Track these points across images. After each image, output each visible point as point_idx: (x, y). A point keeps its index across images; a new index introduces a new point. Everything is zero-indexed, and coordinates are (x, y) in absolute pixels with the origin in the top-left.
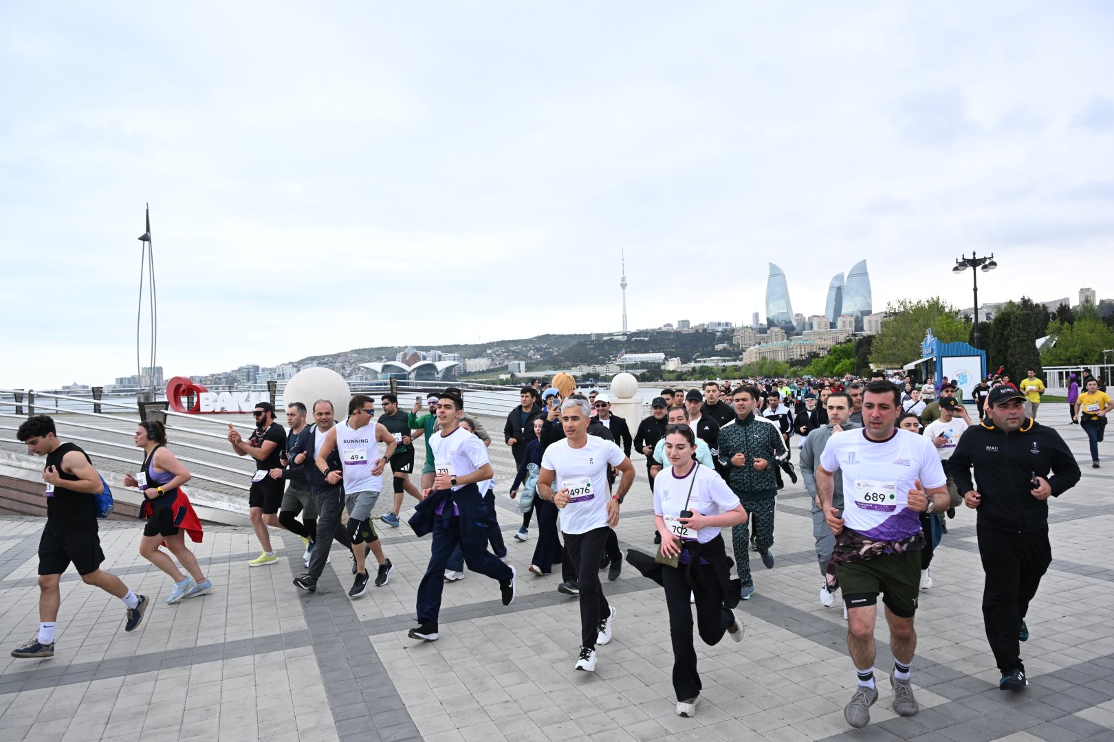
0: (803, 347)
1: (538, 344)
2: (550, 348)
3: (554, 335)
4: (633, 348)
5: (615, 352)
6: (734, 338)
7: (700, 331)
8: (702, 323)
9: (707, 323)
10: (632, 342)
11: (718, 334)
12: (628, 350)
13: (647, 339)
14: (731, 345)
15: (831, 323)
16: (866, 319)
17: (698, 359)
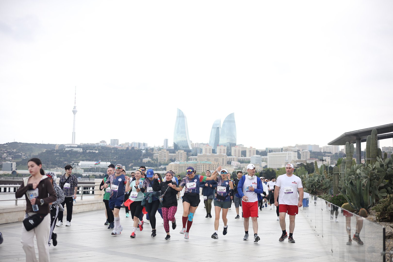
0: (205, 165)
1: (9, 149)
2: (18, 153)
3: (20, 143)
4: (88, 158)
5: (75, 159)
6: (154, 155)
7: (130, 148)
8: (127, 142)
9: (130, 142)
10: (87, 153)
11: (144, 151)
12: (84, 158)
13: (97, 152)
14: (153, 159)
15: (212, 149)
16: (233, 149)
17: (134, 168)
